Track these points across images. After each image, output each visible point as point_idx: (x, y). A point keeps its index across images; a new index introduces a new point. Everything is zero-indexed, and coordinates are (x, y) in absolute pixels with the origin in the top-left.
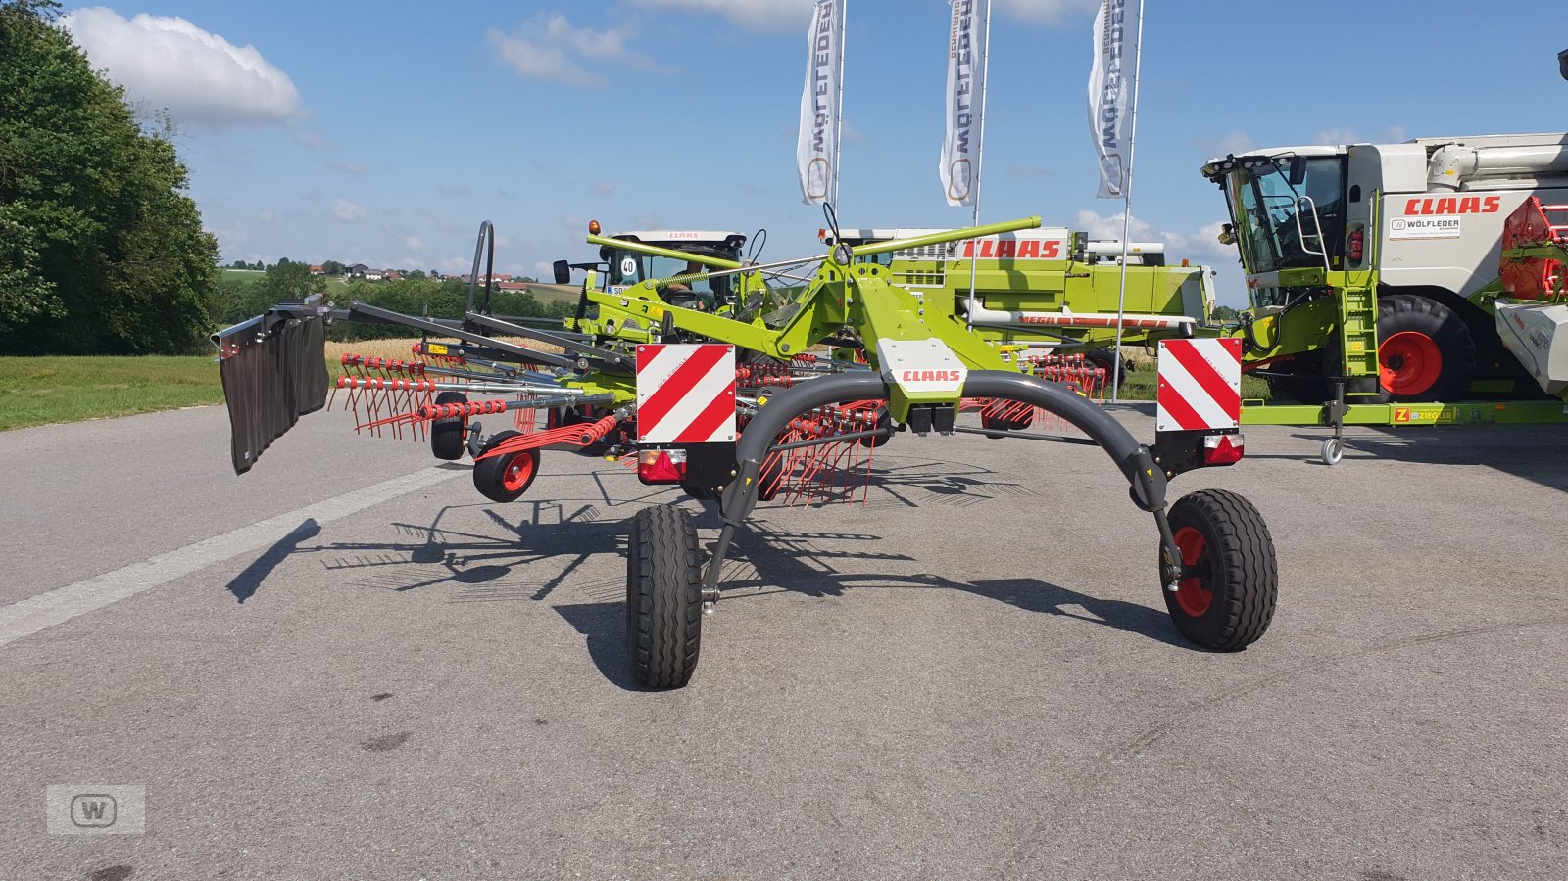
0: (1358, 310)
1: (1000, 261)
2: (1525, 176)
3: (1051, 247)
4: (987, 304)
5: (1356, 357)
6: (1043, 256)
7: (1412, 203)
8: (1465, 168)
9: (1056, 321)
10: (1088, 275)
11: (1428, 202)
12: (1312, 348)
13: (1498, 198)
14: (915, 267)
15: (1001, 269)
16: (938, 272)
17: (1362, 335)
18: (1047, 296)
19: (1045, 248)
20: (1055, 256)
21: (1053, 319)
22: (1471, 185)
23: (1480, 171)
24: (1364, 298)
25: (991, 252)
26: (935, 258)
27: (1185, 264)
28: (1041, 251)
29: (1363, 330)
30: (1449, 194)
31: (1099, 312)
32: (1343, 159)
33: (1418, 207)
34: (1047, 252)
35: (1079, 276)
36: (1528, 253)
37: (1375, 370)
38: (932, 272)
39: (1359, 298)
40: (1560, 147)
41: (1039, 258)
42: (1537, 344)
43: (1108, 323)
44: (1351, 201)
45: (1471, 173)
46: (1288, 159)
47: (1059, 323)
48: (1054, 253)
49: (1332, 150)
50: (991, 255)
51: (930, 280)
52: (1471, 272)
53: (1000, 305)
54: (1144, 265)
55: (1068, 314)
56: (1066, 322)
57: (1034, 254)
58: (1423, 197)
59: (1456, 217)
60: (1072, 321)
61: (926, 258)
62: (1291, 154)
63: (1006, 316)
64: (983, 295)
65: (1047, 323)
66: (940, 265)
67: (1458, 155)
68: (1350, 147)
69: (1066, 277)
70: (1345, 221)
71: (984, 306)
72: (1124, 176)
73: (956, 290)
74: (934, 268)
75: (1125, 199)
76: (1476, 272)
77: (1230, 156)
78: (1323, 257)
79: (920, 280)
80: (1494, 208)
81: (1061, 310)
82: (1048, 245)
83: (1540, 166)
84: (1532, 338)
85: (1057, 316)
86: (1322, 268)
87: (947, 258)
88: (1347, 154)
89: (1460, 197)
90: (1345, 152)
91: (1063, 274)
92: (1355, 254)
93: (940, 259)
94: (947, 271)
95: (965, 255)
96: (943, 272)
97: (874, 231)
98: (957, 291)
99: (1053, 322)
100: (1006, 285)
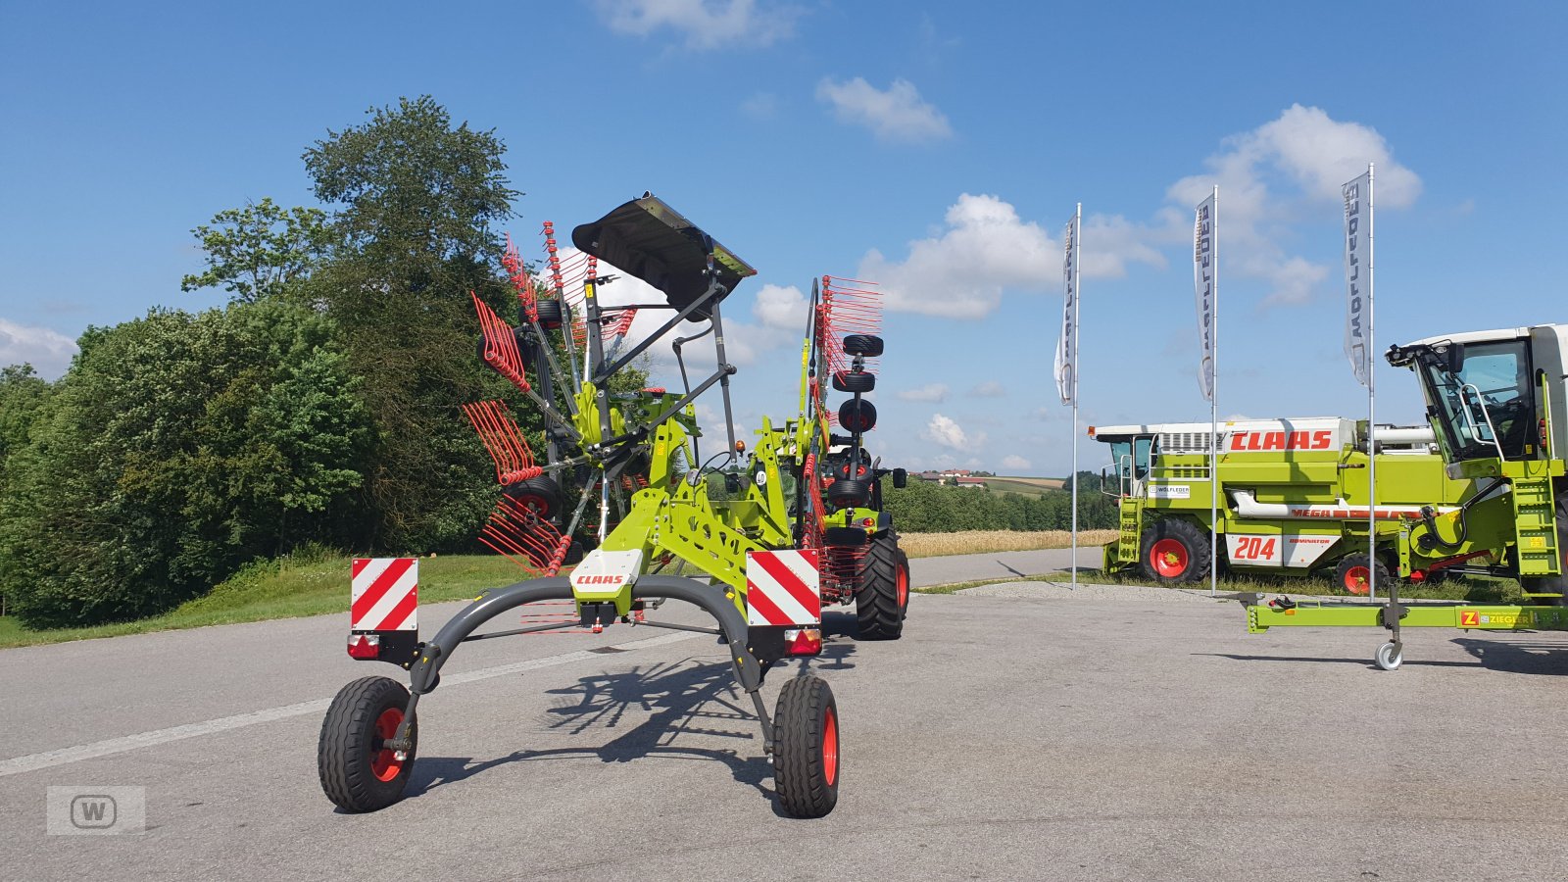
0: (1536, 502)
3: (1323, 439)
4: (1259, 498)
5: (1536, 554)
6: (1314, 447)
9: (1332, 514)
10: (1362, 466)
14: (1182, 462)
16: (1205, 465)
17: (1543, 530)
18: (1323, 488)
19: (1315, 439)
20: (1327, 446)
21: (1328, 512)
24: (1542, 490)
25: (1259, 444)
26: (1202, 452)
28: (1312, 442)
29: (1544, 525)
31: (1382, 504)
32: (1525, 342)
34: (1318, 443)
35: (1353, 467)
37: (1556, 569)
38: (1199, 466)
39: (1536, 490)
41: (1310, 449)
43: (1389, 515)
44: (1537, 385)
47: (1335, 516)
48: (1325, 444)
49: (1512, 334)
50: (1259, 448)
51: (1197, 473)
53: (1281, 498)
55: (1344, 506)
56: (1343, 515)
57: (1305, 445)
60: (1349, 514)
61: (1192, 451)
62: (1449, 342)
63: (1282, 509)
64: (1254, 489)
65: (1322, 516)
66: (1207, 458)
68: (1530, 330)
69: (1338, 468)
70: (1535, 407)
71: (1255, 498)
73: (1223, 483)
74: (1202, 462)
78: (1495, 446)
79: (1187, 473)
81: (1337, 502)
82: (1319, 435)
85: (1332, 509)
86: (1498, 459)
87: (1214, 452)
88: (1530, 337)
90: (1528, 335)
91: (1335, 465)
92: (1543, 442)
93: (1207, 452)
94: (1214, 465)
95: (1233, 448)
96: (1209, 466)
97: (1148, 426)
98: (1225, 485)
99: (1328, 515)
100: (1286, 478)
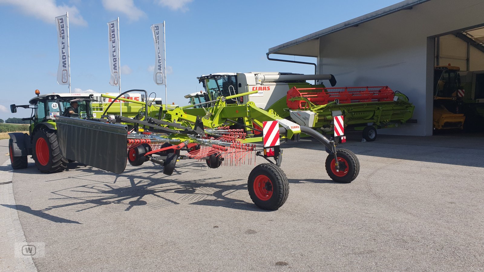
1: (125, 103)
2: (274, 82)
7: (253, 88)
8: (262, 80)
11: (256, 88)
12: (233, 124)
13: (269, 87)
15: (125, 106)
16: (100, 107)
19: (134, 99)
22: (265, 84)
23: (265, 81)
26: (98, 103)
27: (173, 104)
30: (260, 86)
32: (236, 76)
33: (255, 89)
36: (296, 99)
38: (98, 107)
40: (279, 75)
42: (305, 119)
44: (239, 87)
45: (264, 81)
46: (226, 76)
51: (97, 109)
52: (266, 104)
54: (156, 104)
58: (255, 86)
59: (262, 91)
67: (261, 76)
68: (237, 73)
72: (164, 79)
75: (165, 85)
76: (267, 104)
77: (211, 75)
78: (236, 101)
80: (269, 89)
83: (277, 80)
84: (303, 118)
87: (103, 103)
89: (262, 86)
92: (241, 101)
93: (100, 103)
94: (104, 107)
95: (109, 102)
96: (102, 107)
100: (126, 111)
